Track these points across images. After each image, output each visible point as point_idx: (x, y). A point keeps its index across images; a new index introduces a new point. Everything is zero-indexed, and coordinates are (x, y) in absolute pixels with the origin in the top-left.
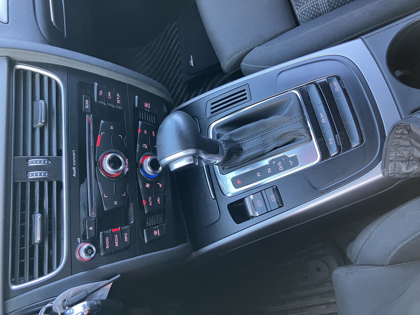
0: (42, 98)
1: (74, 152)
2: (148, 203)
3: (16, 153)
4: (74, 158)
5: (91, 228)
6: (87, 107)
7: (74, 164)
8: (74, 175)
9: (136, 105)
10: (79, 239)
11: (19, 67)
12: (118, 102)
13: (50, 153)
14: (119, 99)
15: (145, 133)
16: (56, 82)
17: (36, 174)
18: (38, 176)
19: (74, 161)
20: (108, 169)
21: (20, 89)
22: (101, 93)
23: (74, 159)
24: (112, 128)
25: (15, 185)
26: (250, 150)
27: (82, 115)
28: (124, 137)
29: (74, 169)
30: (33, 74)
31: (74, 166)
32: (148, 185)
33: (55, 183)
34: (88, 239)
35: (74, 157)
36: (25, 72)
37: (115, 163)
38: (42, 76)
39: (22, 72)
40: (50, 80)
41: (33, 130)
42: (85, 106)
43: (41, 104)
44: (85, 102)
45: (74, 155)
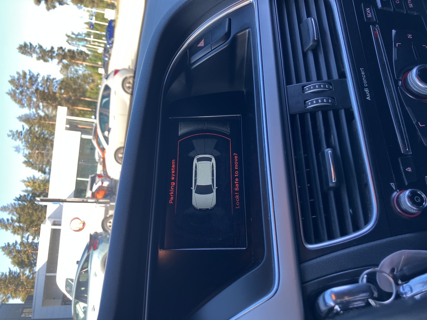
0: (309, 15)
1: (362, 70)
3: (289, 81)
5: (409, 169)
6: (369, 16)
7: (366, 85)
8: (368, 98)
10: (393, 185)
12: (411, 6)
13: (330, 77)
14: (411, 3)
17: (317, 101)
18: (320, 103)
19: (365, 80)
23: (364, 79)
24: (409, 36)
25: (293, 117)
27: (364, 26)
29: (367, 90)
31: (366, 87)
33: (342, 112)
34: (407, 184)
35: (364, 76)
42: (366, 16)
43: (311, 22)
44: (366, 12)
45: (363, 73)
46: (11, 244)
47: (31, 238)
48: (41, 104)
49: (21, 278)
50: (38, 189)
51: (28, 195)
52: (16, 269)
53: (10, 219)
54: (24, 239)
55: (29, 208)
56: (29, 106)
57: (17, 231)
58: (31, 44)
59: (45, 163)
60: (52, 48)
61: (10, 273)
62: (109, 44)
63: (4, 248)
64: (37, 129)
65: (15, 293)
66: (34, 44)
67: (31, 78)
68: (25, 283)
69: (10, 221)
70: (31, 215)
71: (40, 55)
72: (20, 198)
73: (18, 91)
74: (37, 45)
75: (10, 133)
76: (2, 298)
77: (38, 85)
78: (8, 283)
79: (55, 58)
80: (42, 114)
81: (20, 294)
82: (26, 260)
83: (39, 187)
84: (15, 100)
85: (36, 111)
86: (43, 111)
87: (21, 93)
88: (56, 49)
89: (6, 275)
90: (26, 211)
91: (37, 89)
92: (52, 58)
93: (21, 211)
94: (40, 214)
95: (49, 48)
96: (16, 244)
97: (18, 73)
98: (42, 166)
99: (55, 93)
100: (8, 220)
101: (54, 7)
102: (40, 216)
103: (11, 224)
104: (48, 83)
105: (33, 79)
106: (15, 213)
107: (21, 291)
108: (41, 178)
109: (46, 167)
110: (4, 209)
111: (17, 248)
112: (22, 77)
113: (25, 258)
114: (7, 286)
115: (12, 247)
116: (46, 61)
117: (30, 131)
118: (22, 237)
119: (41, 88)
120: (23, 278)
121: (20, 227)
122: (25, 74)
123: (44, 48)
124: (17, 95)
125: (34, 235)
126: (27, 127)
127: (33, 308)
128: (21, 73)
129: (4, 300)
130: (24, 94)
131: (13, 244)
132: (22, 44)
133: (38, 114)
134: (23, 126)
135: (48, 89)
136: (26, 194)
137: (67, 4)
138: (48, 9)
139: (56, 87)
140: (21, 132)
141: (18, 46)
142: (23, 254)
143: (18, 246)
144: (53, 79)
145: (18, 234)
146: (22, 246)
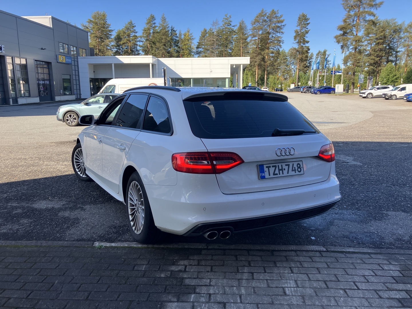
46: (135, 28)
47: (141, 44)
48: (257, 38)
49: (107, 40)
50: (183, 44)
51: (177, 37)
52: (114, 35)
53: (156, 25)
54: (139, 38)
55: (166, 39)
56: (254, 29)
57: (145, 32)
58: (308, 24)
59: (206, 47)
60: (308, 42)
61: (111, 31)
62: (314, 91)
63: (131, 23)
64: (235, 37)
65: (94, 37)
66: (309, 27)
67: (279, 27)
68: (103, 44)
69: (154, 26)
70: (160, 42)
71: (299, 33)
72: (174, 31)
73: (266, 18)
74: (308, 29)
75: (228, 16)
76: (89, 27)
77: (273, 33)
78: (102, 30)
79: (299, 45)
80: (249, 40)
81: (94, 41)
82: (121, 43)
83: (185, 45)
84: (257, 17)
85: (250, 35)
86: (251, 40)
87: (265, 21)
88: (307, 45)
89: (108, 27)
90: (163, 37)
91: (269, 33)
92: (299, 42)
93: (163, 33)
94: (161, 48)
95: (307, 39)
96: (134, 32)
97: (281, 16)
98: (203, 45)
99: (268, 48)
100: (155, 23)
101: (338, 42)
102: (160, 49)
103: (151, 26)
104: (276, 42)
105: (278, 29)
106: (161, 28)
107: (96, 41)
108: (192, 45)
109: (203, 48)
110: (164, 19)
111: (131, 34)
112: (278, 20)
113: (123, 41)
114: (99, 29)
115: (132, 30)
116: (295, 38)
117: (232, 32)
118: (141, 37)
119: (270, 36)
120: (107, 41)
121: (150, 33)
122: (282, 22)
123: (307, 35)
124: (262, 18)
125: (143, 46)
126: (235, 29)
127: (86, 57)
128: (282, 19)
129: (88, 28)
130: (264, 23)
131: (135, 30)
132: (308, 17)
133: (248, 37)
134: (236, 26)
135: (271, 42)
136: (178, 35)
137: (343, 52)
138: (336, 37)
139: (273, 49)
140: (231, 25)
141: (305, 13)
142: (127, 39)
143: (134, 34)
144: (280, 46)
145: (143, 33)
146: (133, 38)
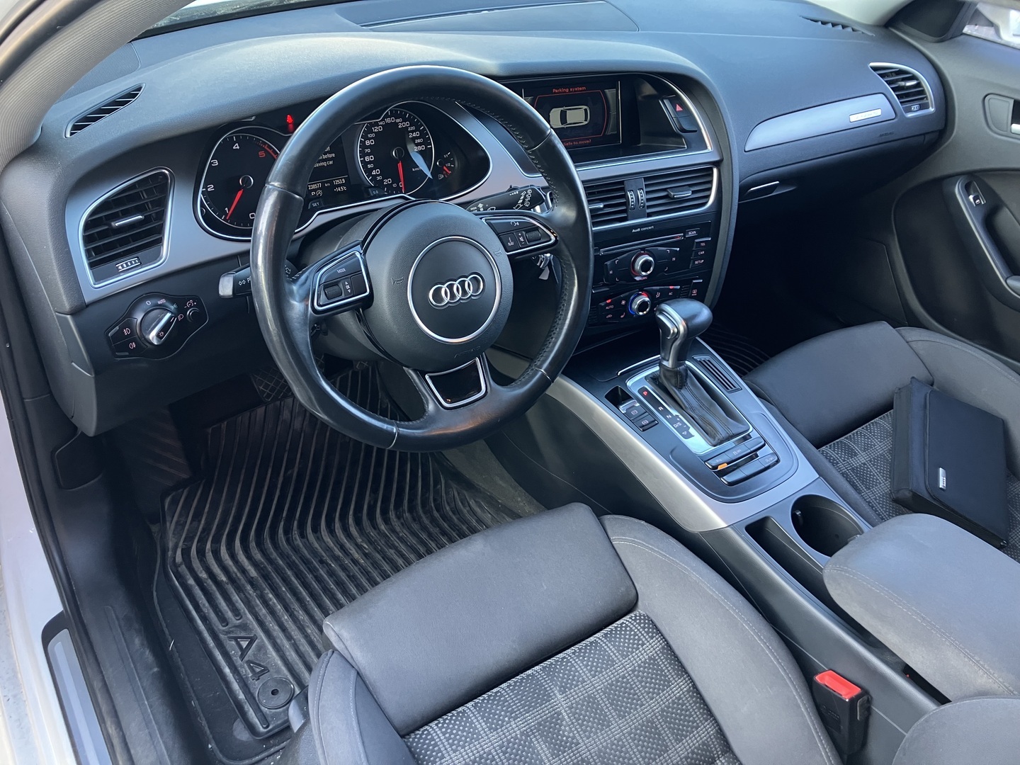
0: (694, 192)
2: (608, 305)
3: (646, 179)
4: (647, 228)
6: (690, 233)
7: (642, 229)
9: (694, 281)
11: (715, 171)
12: (696, 262)
13: (649, 207)
14: (698, 263)
15: (670, 294)
16: (707, 202)
17: (632, 198)
18: (631, 200)
20: (641, 261)
21: (700, 172)
22: (703, 244)
24: (674, 259)
25: (622, 183)
26: (683, 396)
27: (683, 229)
28: (666, 272)
29: (639, 230)
30: (711, 182)
32: (623, 302)
33: (625, 215)
36: (711, 175)
37: (646, 266)
38: (710, 189)
39: (710, 172)
40: (708, 197)
41: (665, 190)
42: (690, 231)
43: (688, 194)
44: (693, 231)
